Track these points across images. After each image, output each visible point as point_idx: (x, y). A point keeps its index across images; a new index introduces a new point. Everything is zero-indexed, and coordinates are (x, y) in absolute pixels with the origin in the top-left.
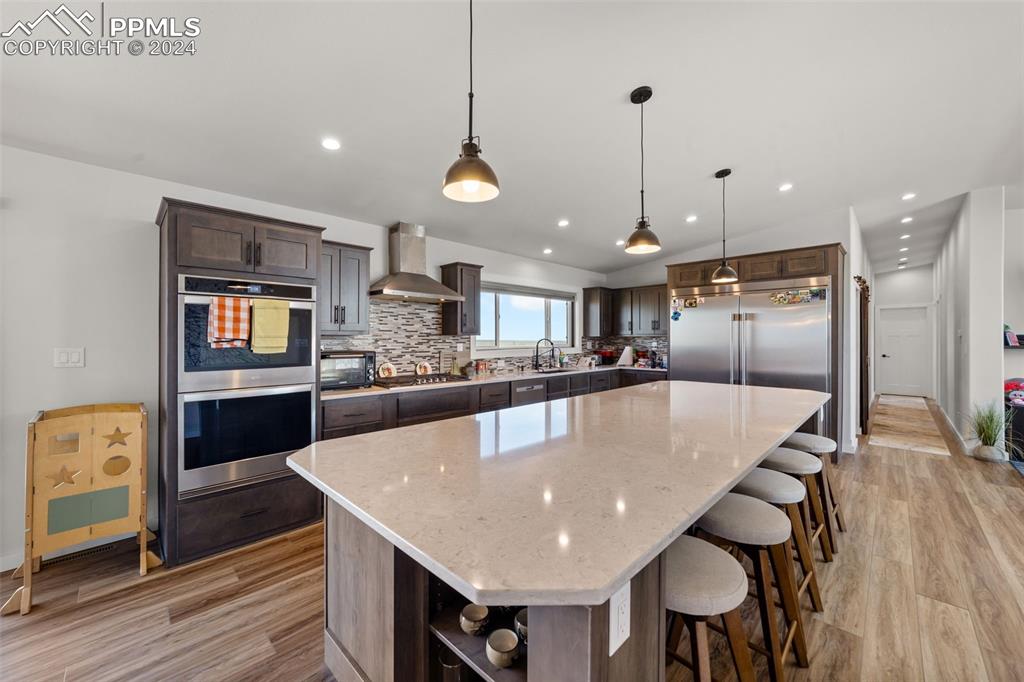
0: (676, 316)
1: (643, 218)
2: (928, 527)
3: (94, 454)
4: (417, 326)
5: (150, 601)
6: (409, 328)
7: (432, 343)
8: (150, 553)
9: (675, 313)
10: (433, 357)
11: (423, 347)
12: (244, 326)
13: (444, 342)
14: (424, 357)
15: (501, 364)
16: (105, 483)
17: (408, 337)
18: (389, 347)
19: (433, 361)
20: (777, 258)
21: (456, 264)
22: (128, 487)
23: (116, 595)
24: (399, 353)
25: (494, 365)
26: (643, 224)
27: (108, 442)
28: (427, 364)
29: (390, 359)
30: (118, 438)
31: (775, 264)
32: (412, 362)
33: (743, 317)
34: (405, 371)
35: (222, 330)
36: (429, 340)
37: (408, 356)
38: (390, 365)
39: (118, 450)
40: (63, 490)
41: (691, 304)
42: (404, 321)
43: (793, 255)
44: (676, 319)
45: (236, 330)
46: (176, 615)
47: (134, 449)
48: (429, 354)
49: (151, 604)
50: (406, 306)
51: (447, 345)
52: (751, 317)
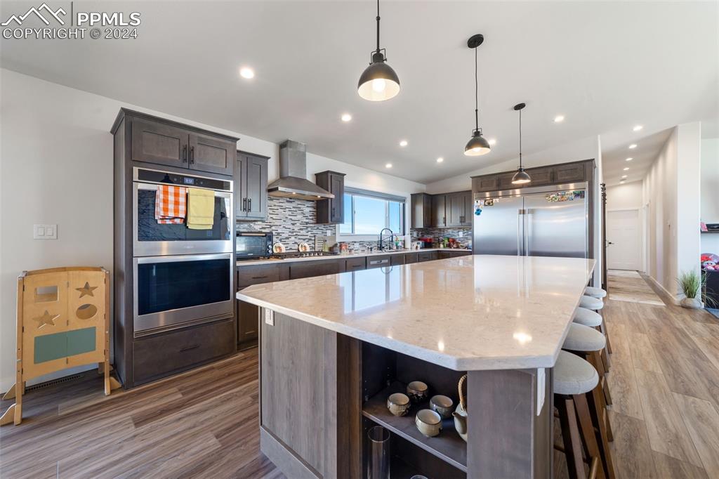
0: (479, 212)
1: (477, 129)
2: (665, 349)
3: (69, 301)
4: (299, 217)
5: (116, 412)
6: (293, 218)
7: (309, 229)
8: (112, 378)
9: (478, 210)
10: (311, 240)
11: (303, 232)
12: (182, 208)
13: (318, 228)
14: (304, 240)
15: (357, 246)
16: (78, 324)
17: (293, 224)
18: (279, 231)
19: (311, 242)
20: (550, 170)
21: (328, 172)
22: (95, 327)
23: (89, 409)
24: (287, 236)
25: (352, 247)
26: (477, 134)
27: (80, 293)
28: (306, 245)
29: (281, 240)
30: (87, 289)
31: (549, 175)
32: (296, 243)
33: (527, 212)
34: (291, 249)
35: (166, 210)
36: (307, 227)
37: (293, 238)
38: (281, 244)
39: (87, 300)
40: (45, 330)
41: (489, 203)
42: (290, 213)
43: (561, 168)
44: (479, 214)
45: (176, 211)
46: (139, 422)
47: (100, 299)
48: (308, 237)
49: (116, 415)
50: (291, 202)
51: (319, 231)
52: (532, 212)
